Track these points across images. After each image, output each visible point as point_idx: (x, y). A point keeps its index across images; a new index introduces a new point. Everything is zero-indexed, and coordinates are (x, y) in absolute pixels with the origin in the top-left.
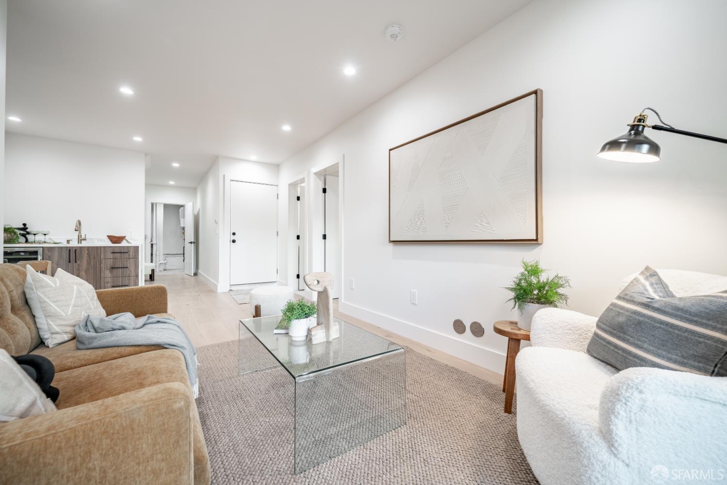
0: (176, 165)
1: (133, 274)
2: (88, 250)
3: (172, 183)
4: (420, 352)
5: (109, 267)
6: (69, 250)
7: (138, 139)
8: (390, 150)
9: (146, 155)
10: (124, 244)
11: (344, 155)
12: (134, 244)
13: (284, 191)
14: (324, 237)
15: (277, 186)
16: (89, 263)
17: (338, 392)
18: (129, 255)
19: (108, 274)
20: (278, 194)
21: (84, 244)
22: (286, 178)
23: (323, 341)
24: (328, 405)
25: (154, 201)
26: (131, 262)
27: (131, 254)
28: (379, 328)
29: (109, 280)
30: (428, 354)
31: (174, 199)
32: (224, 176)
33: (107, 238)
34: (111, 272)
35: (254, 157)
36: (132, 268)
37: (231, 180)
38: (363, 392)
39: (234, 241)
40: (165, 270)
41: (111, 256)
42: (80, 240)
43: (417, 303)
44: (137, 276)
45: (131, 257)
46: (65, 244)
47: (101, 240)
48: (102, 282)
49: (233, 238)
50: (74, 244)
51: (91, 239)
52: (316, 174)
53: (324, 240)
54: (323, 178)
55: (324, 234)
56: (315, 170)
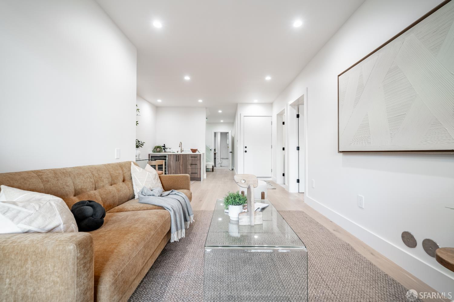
0: (220, 111)
1: (199, 168)
2: (183, 156)
3: (222, 121)
4: (360, 252)
5: (190, 164)
6: (176, 155)
7: (200, 101)
8: (339, 76)
9: (206, 108)
10: (197, 153)
11: (307, 88)
12: (201, 153)
13: (275, 119)
14: (298, 148)
15: (271, 116)
16: (183, 162)
17: (268, 265)
18: (197, 158)
19: (189, 167)
20: (272, 122)
21: (183, 153)
22: (276, 110)
23: (247, 224)
24: (254, 272)
25: (216, 131)
26: (198, 162)
27: (198, 158)
28: (331, 222)
29: (190, 170)
30: (369, 257)
31: (224, 129)
32: (240, 114)
33: (191, 150)
34: (191, 166)
35: (256, 101)
36: (199, 165)
37: (244, 116)
38: (286, 272)
39: (246, 152)
40: (221, 166)
41: (190, 158)
42: (182, 151)
43: (363, 207)
44: (200, 169)
45: (198, 159)
46: (176, 153)
47: (189, 151)
48: (188, 171)
49: (245, 149)
50: (179, 153)
51: (185, 151)
52: (291, 105)
53: (298, 151)
54: (296, 108)
55: (298, 146)
56: (291, 102)
